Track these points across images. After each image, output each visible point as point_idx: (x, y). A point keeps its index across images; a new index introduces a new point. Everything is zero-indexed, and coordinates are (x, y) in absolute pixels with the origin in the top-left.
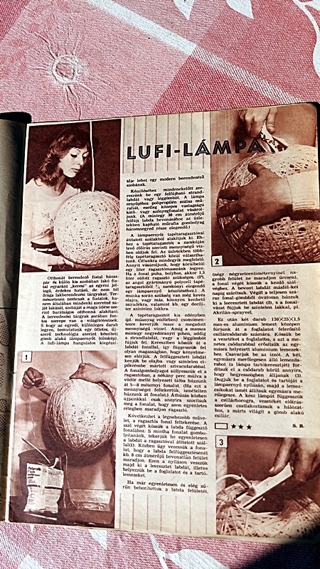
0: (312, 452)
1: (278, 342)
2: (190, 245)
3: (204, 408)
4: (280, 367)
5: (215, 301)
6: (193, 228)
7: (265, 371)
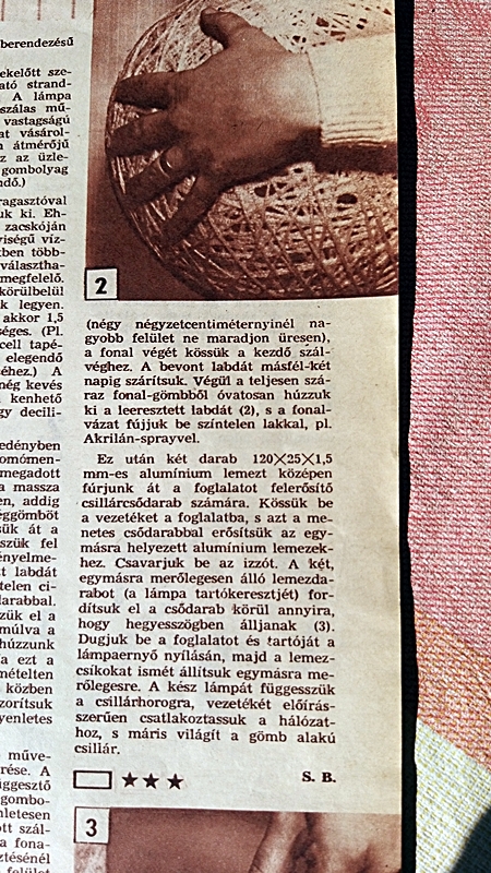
0: (354, 855)
1: (270, 526)
2: (22, 234)
3: (46, 726)
4: (270, 602)
5: (91, 403)
6: (34, 186)
7: (229, 611)
